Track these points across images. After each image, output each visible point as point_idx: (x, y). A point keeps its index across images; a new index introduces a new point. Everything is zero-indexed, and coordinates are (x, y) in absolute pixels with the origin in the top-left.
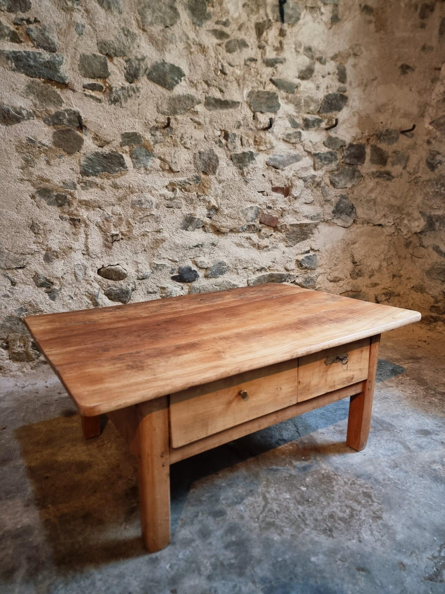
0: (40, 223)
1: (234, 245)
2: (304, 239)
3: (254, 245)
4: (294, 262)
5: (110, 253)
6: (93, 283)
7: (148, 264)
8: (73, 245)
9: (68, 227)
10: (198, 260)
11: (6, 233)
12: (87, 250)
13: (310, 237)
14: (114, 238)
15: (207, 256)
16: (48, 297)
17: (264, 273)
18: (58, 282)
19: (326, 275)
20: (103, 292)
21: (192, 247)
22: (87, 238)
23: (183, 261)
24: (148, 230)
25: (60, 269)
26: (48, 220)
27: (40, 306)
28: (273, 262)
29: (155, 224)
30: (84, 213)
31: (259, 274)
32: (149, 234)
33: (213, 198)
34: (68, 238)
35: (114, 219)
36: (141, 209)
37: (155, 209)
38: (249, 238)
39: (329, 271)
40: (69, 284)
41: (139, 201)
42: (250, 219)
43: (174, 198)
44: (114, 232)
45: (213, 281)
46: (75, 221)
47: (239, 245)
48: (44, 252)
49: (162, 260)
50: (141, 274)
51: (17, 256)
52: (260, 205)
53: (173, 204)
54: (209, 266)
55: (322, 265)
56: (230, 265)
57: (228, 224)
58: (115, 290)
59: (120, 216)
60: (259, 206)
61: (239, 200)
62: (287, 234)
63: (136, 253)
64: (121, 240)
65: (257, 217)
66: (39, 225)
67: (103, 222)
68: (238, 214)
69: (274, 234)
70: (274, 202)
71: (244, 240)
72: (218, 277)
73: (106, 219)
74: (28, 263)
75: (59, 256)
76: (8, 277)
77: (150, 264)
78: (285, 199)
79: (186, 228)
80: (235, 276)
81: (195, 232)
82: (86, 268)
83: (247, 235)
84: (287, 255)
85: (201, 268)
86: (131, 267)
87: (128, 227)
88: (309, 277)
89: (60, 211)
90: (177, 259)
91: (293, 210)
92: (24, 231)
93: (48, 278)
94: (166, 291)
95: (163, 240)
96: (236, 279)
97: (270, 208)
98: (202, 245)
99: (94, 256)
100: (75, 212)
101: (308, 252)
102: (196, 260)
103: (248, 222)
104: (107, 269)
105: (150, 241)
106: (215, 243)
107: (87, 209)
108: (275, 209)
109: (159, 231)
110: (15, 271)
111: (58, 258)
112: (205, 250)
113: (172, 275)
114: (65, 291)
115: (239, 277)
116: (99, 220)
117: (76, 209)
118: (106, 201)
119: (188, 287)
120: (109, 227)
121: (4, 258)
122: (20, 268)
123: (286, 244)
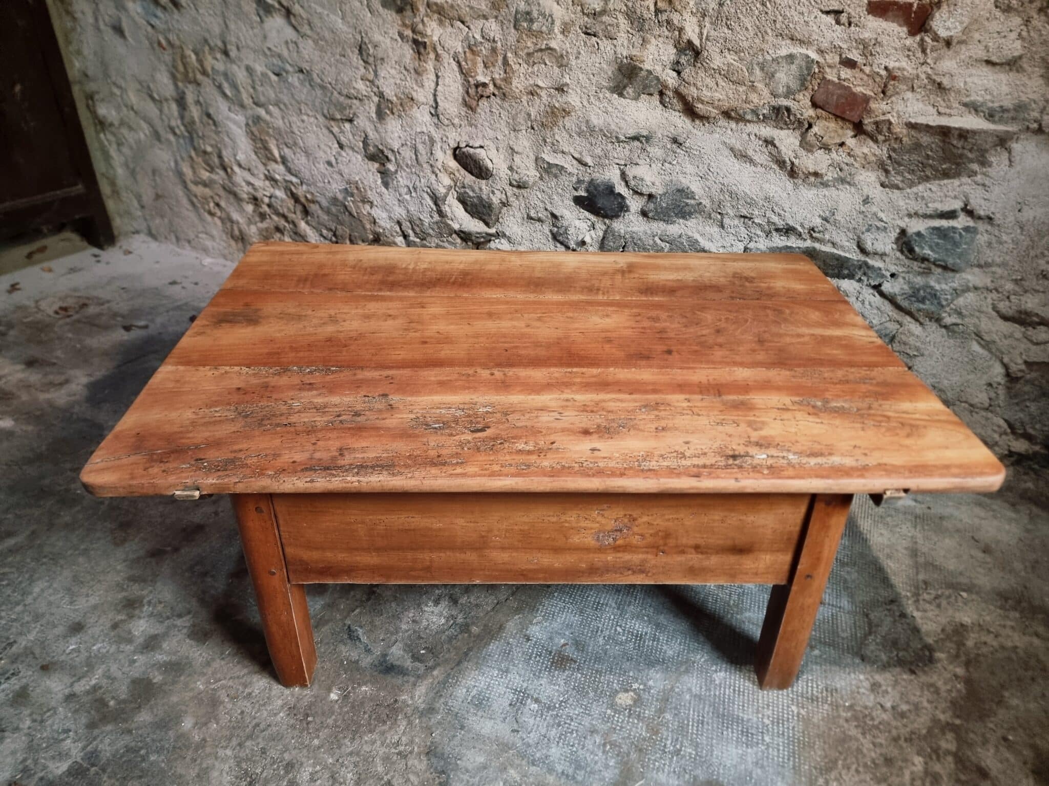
0: (370, 42)
1: (727, 152)
2: (946, 175)
3: (781, 163)
4: (894, 235)
5: (473, 121)
6: (440, 174)
7: (534, 158)
8: (414, 95)
9: (409, 56)
10: (631, 172)
11: (329, 54)
12: (436, 108)
13: (975, 173)
14: (480, 89)
15: (656, 167)
16: (379, 181)
17: (793, 242)
18: (393, 159)
19: (995, 295)
20: (455, 196)
21: (623, 138)
22: (437, 84)
23: (603, 166)
24: (541, 84)
25: (396, 135)
26: (381, 38)
27: (369, 192)
28: (825, 219)
29: (556, 70)
30: (434, 31)
31: (779, 241)
32: (543, 93)
33: (695, 20)
34: (408, 79)
35: (485, 50)
36: (531, 33)
37: (560, 36)
38: (769, 142)
39: (1009, 286)
40: (407, 166)
41: (528, 13)
42: (781, 90)
43: (604, 12)
44: (481, 78)
45: (658, 227)
46: (419, 46)
47: (742, 156)
48: (376, 99)
49: (560, 155)
50: (516, 177)
51: (342, 99)
52: (821, 52)
53: (598, 28)
54: (653, 191)
55: (988, 265)
56: (706, 202)
57: (717, 95)
58: (470, 197)
59: (494, 45)
60: (814, 55)
61: (761, 32)
62: (894, 150)
63: (515, 130)
64: (492, 97)
65: (803, 86)
66: (369, 46)
67: (465, 53)
68: (751, 73)
69: (851, 142)
70: (865, 47)
71: (757, 144)
72: (673, 223)
73: (469, 47)
74: (354, 114)
75: (395, 110)
76: (333, 134)
77: (537, 159)
78: (909, 42)
79: (619, 90)
80: (716, 229)
81: (640, 104)
82: (432, 141)
83: (767, 131)
84: (874, 209)
85: (636, 192)
86: (502, 157)
87: (505, 72)
88: (927, 286)
89: (400, 22)
90: (589, 160)
91: (929, 77)
92: (351, 54)
93: (381, 147)
94: (559, 225)
95: (566, 113)
96: (716, 236)
97: (850, 64)
98: (648, 139)
99: (446, 122)
100: (420, 26)
101: (951, 215)
102: (627, 172)
103: (775, 96)
104: (464, 153)
105: (542, 108)
106: (681, 140)
107: (441, 23)
108: (867, 69)
109: (561, 89)
110: (341, 124)
111: (393, 113)
112: (656, 151)
113: (576, 194)
114: (402, 177)
115: (724, 234)
116: (460, 49)
117: (422, 21)
118: (472, 8)
119: (604, 227)
120: (475, 64)
121: (327, 100)
122: (347, 120)
123: (883, 179)
